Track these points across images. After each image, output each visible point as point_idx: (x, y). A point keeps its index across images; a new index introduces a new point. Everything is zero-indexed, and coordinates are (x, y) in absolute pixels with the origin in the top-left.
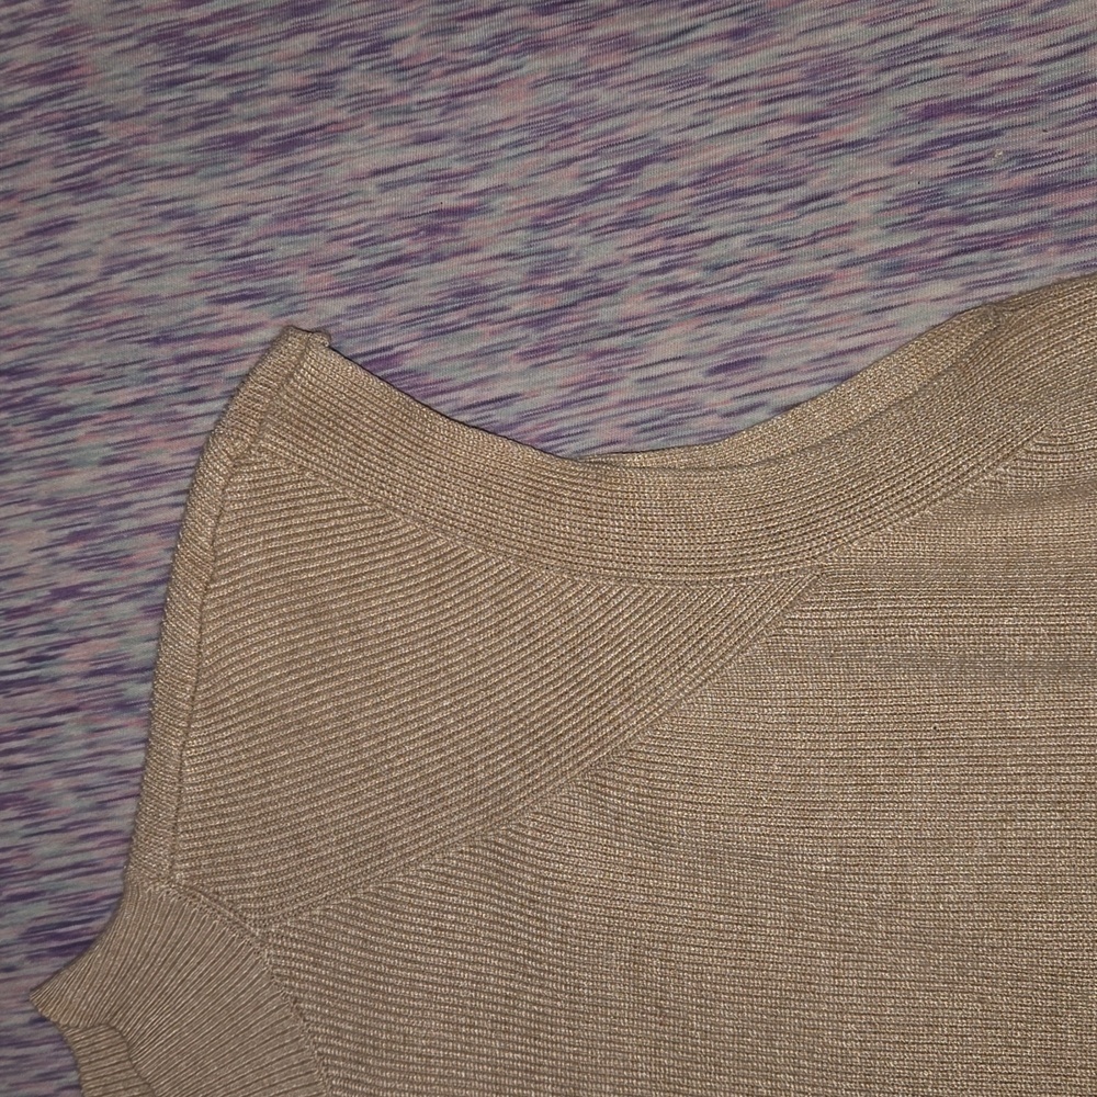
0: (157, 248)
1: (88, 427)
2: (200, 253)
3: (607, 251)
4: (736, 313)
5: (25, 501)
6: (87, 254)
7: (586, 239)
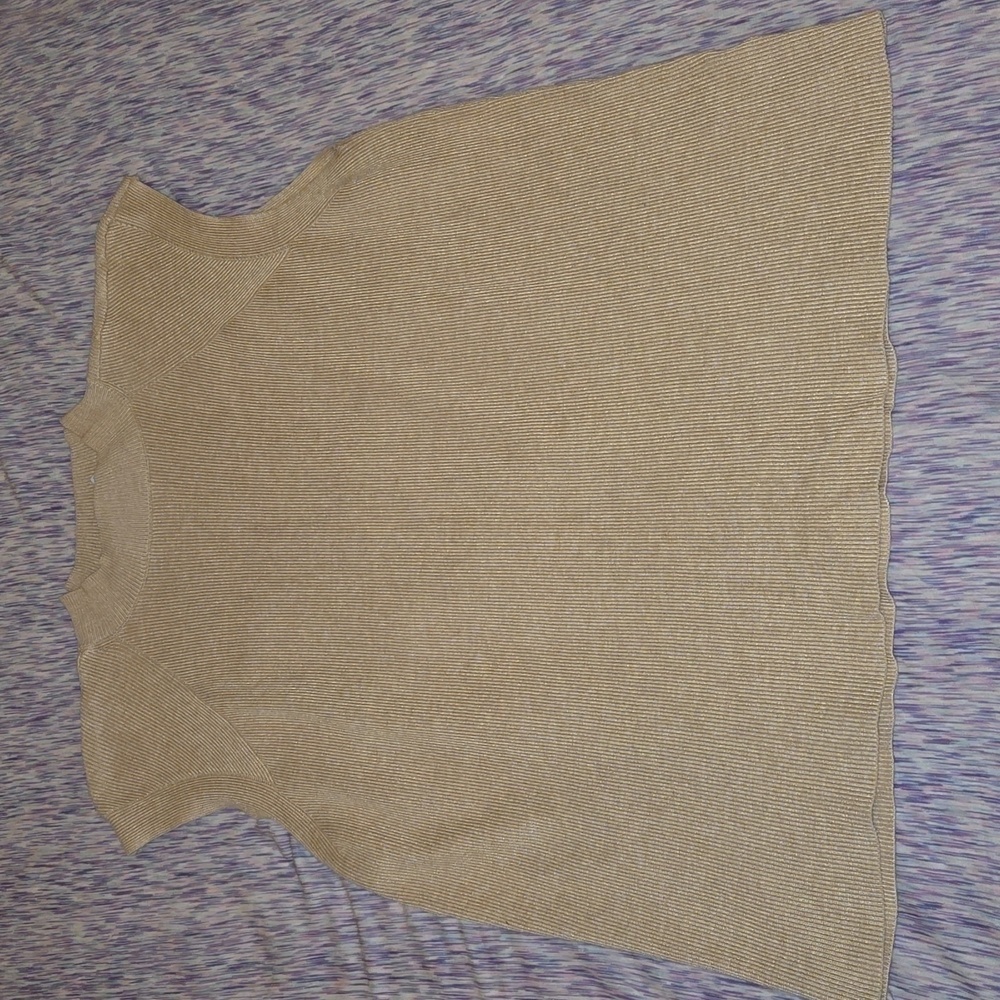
0: (184, 52)
1: (159, 121)
2: (198, 54)
3: (328, 53)
4: (367, 75)
5: (137, 150)
6: (163, 55)
7: (322, 48)
